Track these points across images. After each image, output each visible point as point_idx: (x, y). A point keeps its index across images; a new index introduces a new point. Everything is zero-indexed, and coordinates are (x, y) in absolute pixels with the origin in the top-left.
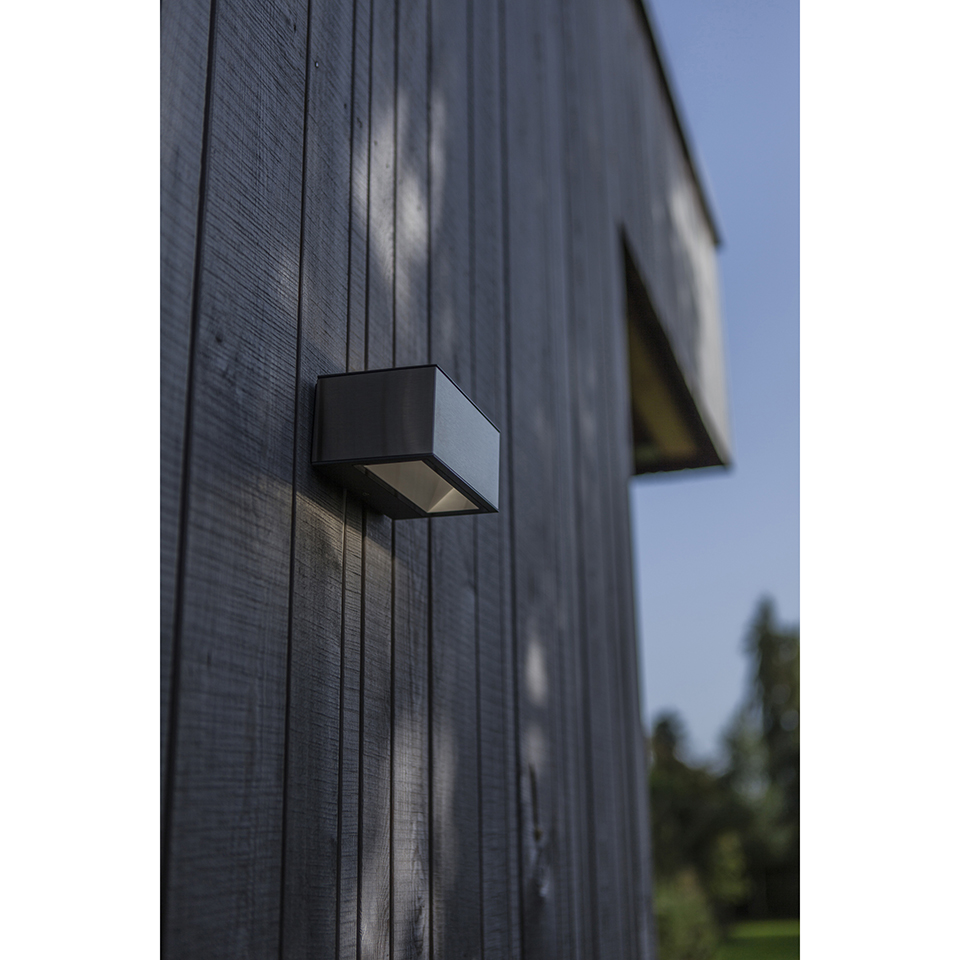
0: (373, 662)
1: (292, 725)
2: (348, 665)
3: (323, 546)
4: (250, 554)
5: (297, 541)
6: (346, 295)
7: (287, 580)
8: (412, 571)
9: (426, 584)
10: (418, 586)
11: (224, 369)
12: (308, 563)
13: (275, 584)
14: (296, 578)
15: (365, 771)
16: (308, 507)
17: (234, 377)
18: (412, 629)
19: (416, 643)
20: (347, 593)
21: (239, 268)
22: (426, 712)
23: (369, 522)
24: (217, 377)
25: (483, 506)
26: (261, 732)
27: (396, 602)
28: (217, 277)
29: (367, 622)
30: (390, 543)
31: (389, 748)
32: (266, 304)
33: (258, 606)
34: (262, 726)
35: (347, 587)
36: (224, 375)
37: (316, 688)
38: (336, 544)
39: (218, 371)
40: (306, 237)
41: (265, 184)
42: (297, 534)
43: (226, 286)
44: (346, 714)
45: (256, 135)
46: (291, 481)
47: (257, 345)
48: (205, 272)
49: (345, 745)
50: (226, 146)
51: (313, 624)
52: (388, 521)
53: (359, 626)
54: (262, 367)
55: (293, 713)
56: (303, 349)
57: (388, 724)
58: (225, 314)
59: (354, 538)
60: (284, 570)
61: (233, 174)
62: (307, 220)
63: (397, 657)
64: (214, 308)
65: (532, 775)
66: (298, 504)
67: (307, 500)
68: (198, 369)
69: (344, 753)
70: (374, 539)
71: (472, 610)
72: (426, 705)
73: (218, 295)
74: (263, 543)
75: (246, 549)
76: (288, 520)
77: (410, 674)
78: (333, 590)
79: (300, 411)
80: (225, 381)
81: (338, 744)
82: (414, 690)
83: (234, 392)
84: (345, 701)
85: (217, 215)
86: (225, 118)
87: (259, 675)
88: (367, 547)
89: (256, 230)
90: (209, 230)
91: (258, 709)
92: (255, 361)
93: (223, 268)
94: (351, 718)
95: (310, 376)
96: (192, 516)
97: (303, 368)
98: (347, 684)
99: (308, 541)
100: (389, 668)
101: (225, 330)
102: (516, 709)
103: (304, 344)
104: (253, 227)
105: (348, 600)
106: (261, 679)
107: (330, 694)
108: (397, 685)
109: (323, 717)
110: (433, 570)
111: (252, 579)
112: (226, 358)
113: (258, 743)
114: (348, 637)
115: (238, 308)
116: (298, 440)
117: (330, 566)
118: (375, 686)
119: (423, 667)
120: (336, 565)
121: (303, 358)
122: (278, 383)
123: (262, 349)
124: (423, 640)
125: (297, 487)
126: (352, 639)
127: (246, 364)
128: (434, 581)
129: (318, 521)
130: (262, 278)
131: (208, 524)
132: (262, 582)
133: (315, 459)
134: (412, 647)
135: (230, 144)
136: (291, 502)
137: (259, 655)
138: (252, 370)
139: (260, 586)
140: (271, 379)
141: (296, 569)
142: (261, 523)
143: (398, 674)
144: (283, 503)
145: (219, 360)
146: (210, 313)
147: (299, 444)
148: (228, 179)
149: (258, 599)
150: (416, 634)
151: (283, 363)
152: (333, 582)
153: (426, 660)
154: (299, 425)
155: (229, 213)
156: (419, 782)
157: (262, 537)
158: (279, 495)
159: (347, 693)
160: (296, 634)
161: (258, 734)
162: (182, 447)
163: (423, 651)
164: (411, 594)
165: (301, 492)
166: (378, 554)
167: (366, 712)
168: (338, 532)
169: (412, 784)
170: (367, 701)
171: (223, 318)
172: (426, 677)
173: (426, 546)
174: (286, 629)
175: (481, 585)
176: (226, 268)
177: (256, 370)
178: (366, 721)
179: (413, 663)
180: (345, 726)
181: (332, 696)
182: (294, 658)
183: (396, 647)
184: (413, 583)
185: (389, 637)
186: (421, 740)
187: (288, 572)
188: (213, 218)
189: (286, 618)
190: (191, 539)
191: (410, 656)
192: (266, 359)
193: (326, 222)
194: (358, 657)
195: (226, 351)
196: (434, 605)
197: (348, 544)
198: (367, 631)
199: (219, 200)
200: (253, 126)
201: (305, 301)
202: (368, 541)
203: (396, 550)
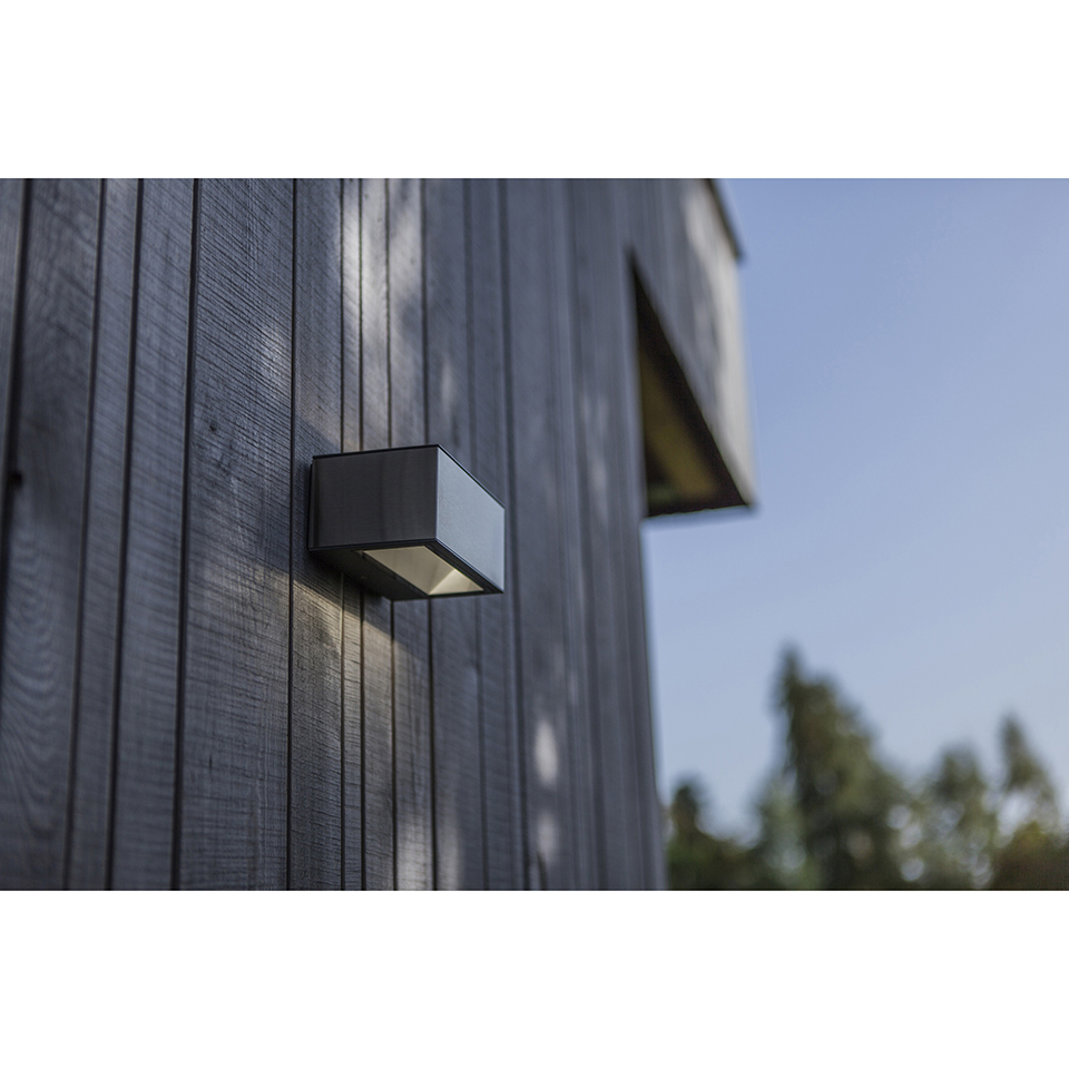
0: (374, 755)
1: (294, 827)
2: (348, 759)
3: (322, 635)
4: (248, 650)
5: (294, 632)
6: (339, 365)
7: (285, 675)
8: (413, 654)
9: (426, 667)
10: (419, 670)
11: (218, 459)
12: (306, 655)
13: (274, 680)
14: (294, 672)
15: (368, 870)
16: (307, 596)
17: (229, 466)
18: (413, 716)
19: (418, 731)
20: (346, 683)
21: (231, 350)
22: (429, 804)
23: (367, 606)
24: (212, 468)
25: (488, 587)
26: (263, 835)
27: (397, 689)
28: (210, 362)
29: (367, 713)
30: (389, 627)
31: (391, 844)
32: (259, 385)
33: (257, 704)
34: (263, 829)
35: (346, 677)
36: (219, 465)
37: (316, 787)
38: (334, 633)
39: (213, 462)
40: (298, 309)
41: (256, 257)
42: (295, 624)
43: (219, 371)
44: (348, 811)
45: (245, 206)
46: (288, 569)
47: (251, 429)
48: (198, 358)
49: (346, 844)
50: (216, 222)
51: (313, 719)
52: (386, 603)
53: (359, 717)
54: (257, 452)
55: (294, 813)
56: (297, 429)
57: (390, 819)
58: (219, 401)
59: (352, 622)
60: (282, 665)
61: (224, 251)
62: (298, 289)
63: (399, 747)
64: (207, 396)
65: (541, 865)
66: (295, 593)
67: (304, 588)
68: (194, 461)
69: (346, 852)
70: (372, 623)
71: (474, 691)
72: (429, 796)
73: (212, 382)
74: (261, 638)
75: (244, 645)
76: (286, 611)
77: (412, 764)
78: (332, 679)
79: (295, 493)
80: (219, 471)
81: (339, 843)
82: (416, 781)
83: (229, 482)
84: (346, 798)
85: (209, 297)
86: (214, 192)
87: (260, 776)
88: (366, 633)
89: (248, 308)
90: (201, 312)
91: (259, 811)
92: (250, 447)
93: (215, 352)
94: (353, 815)
95: (305, 456)
96: (191, 615)
97: (298, 449)
98: (348, 780)
99: (306, 631)
100: (390, 760)
101: (219, 417)
102: (524, 795)
103: (298, 423)
104: (244, 305)
105: (347, 690)
106: (261, 780)
107: (331, 791)
108: (399, 777)
109: (324, 816)
110: (435, 651)
111: (251, 676)
112: (220, 446)
113: (260, 847)
114: (348, 730)
115: (232, 393)
116: (294, 525)
117: (329, 656)
118: (376, 780)
119: (425, 756)
120: (335, 654)
121: (297, 438)
122: (273, 467)
123: (255, 433)
124: (424, 727)
125: (294, 575)
126: (352, 732)
127: (241, 451)
128: (435, 663)
129: (316, 609)
130: (255, 358)
131: (207, 622)
132: (260, 679)
133: (311, 546)
134: (414, 735)
135: (219, 220)
136: (288, 592)
137: (260, 756)
138: (247, 456)
139: (259, 683)
140: (267, 465)
141: (295, 662)
142: (259, 617)
143: (399, 766)
144: (281, 594)
145: (214, 450)
146: (204, 401)
147: (295, 530)
148: (218, 257)
149: (257, 697)
150: (418, 721)
151: (278, 446)
152: (332, 673)
153: (428, 747)
154: (294, 510)
155: (220, 293)
156: (423, 878)
157: (259, 632)
158: (276, 585)
159: (348, 790)
160: (296, 731)
161: (260, 839)
162: (179, 545)
163: (424, 738)
164: (412, 679)
165: (297, 580)
166: (378, 640)
167: (368, 807)
168: (339, 621)
169: (416, 881)
170: (369, 796)
171: (217, 405)
172: (428, 766)
173: (425, 625)
174: (286, 727)
175: (484, 663)
176: (219, 351)
177: (250, 456)
178: (368, 818)
179: (415, 752)
180: (347, 824)
181: (333, 794)
182: (294, 756)
183: (398, 737)
184: (414, 667)
185: (390, 727)
186: (424, 834)
187: (287, 666)
188: (205, 300)
189: (286, 714)
190: (190, 639)
191: (411, 745)
192: (260, 444)
193: (318, 288)
194: (358, 750)
195: (220, 440)
196: (436, 689)
197: (346, 630)
198: (367, 722)
199: (210, 281)
200: (242, 197)
201: (298, 376)
202: (367, 626)
203: (396, 634)
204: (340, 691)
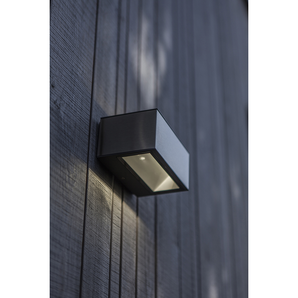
0: (127, 263)
1: (84, 279)
2: (113, 259)
3: (102, 198)
5: (88, 191)
7: (83, 207)
8: (147, 227)
10: (150, 235)
11: (55, 100)
12: (94, 203)
13: (77, 207)
14: (87, 208)
16: (95, 179)
17: (60, 105)
18: (147, 254)
19: (149, 261)
20: (114, 225)
21: (63, 58)
23: (125, 195)
27: (139, 238)
28: (53, 59)
29: (123, 243)
30: (136, 209)
32: (76, 79)
33: (68, 214)
34: (68, 273)
35: (114, 222)
36: (54, 102)
37: (97, 265)
38: (108, 199)
39: (52, 100)
42: (89, 187)
44: (112, 283)
46: (86, 162)
47: (71, 95)
51: (96, 233)
52: (134, 197)
53: (119, 243)
54: (73, 105)
55: (84, 272)
56: (94, 105)
58: (56, 76)
59: (118, 201)
60: (81, 202)
63: (139, 265)
66: (90, 174)
67: (94, 174)
70: (128, 204)
73: (53, 67)
74: (72, 186)
75: (63, 185)
76: (84, 179)
77: (146, 276)
78: (107, 220)
79: (91, 131)
80: (54, 105)
81: (107, 296)
82: (148, 284)
83: (59, 112)
84: (112, 277)
85: (54, 33)
87: (67, 248)
88: (124, 207)
89: (73, 46)
91: (66, 264)
92: (70, 102)
94: (115, 286)
95: (97, 118)
97: (93, 113)
98: (113, 269)
99: (94, 193)
100: (134, 269)
101: (55, 83)
103: (94, 102)
104: (71, 44)
105: (114, 228)
106: (68, 250)
107: (104, 270)
108: (139, 278)
109: (100, 280)
111: (66, 201)
112: (56, 95)
113: (66, 281)
114: (114, 246)
115: (63, 76)
116: (90, 144)
117: (105, 208)
118: (127, 275)
119: (152, 275)
120: (108, 210)
121: (94, 109)
122: (81, 115)
123: (73, 97)
124: (152, 261)
125: (90, 166)
126: (116, 248)
127: (66, 102)
129: (100, 185)
132: (70, 203)
133: (98, 155)
134: (147, 263)
136: (86, 171)
137: (68, 238)
138: (69, 105)
139: (69, 205)
140: (78, 112)
141: (88, 204)
142: (71, 176)
144: (82, 171)
145: (53, 95)
149: (68, 211)
150: (149, 257)
151: (84, 107)
152: (106, 217)
154: (91, 138)
155: (61, 35)
157: (71, 182)
158: (80, 166)
159: (113, 273)
160: (87, 235)
161: (66, 276)
164: (146, 237)
165: (91, 169)
166: (129, 213)
167: (122, 286)
168: (111, 195)
170: (123, 281)
171: (55, 78)
174: (82, 230)
178: (122, 290)
179: (147, 270)
180: (112, 289)
181: (105, 271)
182: (86, 246)
184: (147, 232)
185: (135, 254)
187: (84, 204)
189: (82, 225)
191: (145, 266)
192: (75, 103)
194: (119, 258)
195: (56, 92)
197: (114, 201)
198: (124, 247)
201: (95, 84)
202: (124, 204)
203: (139, 214)
204: (110, 227)
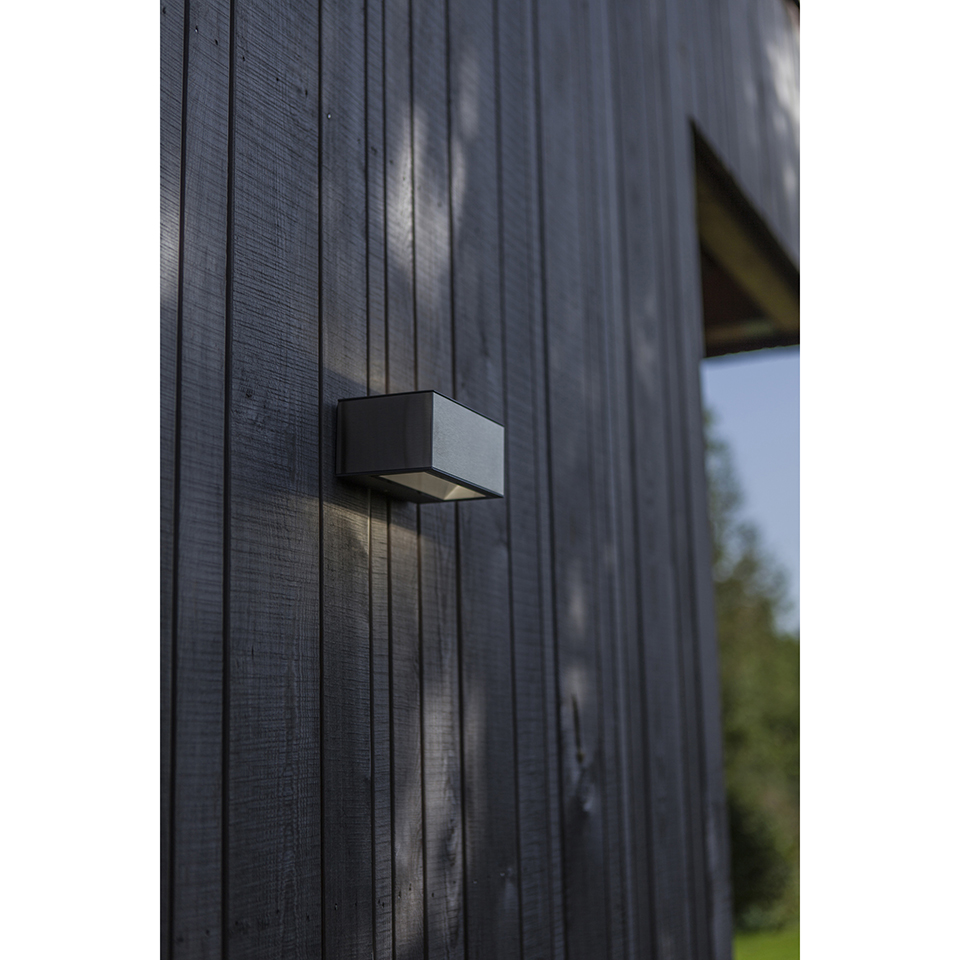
0: (401, 630)
1: (326, 693)
2: (376, 635)
3: (350, 540)
4: (283, 563)
5: (325, 543)
6: (365, 317)
7: (316, 578)
8: (439, 543)
9: (453, 552)
10: (445, 556)
11: (254, 418)
12: (336, 559)
13: (306, 583)
14: (325, 573)
15: (396, 721)
16: (335, 512)
17: (264, 423)
18: (440, 594)
19: (444, 606)
20: (374, 576)
21: (263, 329)
22: (456, 663)
23: (394, 510)
24: (249, 427)
26: (299, 702)
27: (423, 574)
28: (245, 344)
29: (394, 597)
30: (415, 524)
31: (418, 699)
32: (289, 352)
33: (292, 603)
34: (299, 697)
35: (374, 570)
36: (254, 423)
37: (347, 660)
38: (363, 537)
39: (249, 421)
40: (325, 279)
41: (284, 247)
42: (325, 536)
43: (253, 348)
44: (376, 677)
45: (274, 207)
46: (318, 494)
47: (282, 389)
48: (234, 343)
49: (375, 702)
50: (247, 229)
51: (343, 608)
52: (413, 507)
53: (386, 601)
54: (288, 405)
55: (326, 683)
56: (325, 379)
57: (417, 680)
58: (253, 372)
59: (380, 527)
60: (314, 570)
61: (255, 250)
62: (325, 262)
63: (425, 621)
64: (243, 371)
65: (575, 704)
66: (325, 512)
67: (333, 506)
68: (233, 424)
69: (375, 708)
70: (398, 524)
71: (505, 565)
72: (456, 658)
73: (247, 359)
74: (295, 551)
75: (280, 559)
76: (316, 528)
77: (439, 634)
78: (360, 575)
79: (323, 433)
80: (255, 428)
81: (368, 702)
82: (443, 646)
83: (264, 435)
84: (375, 666)
85: (242, 291)
86: (245, 204)
87: (296, 657)
88: (393, 533)
89: (278, 290)
90: (236, 306)
91: (295, 684)
92: (281, 403)
93: (249, 334)
94: (381, 681)
95: (331, 398)
96: (233, 544)
97: (326, 395)
98: (376, 651)
99: (336, 540)
100: (417, 632)
101: (253, 385)
102: (556, 646)
103: (325, 373)
104: (274, 289)
105: (374, 582)
106: (297, 660)
107: (360, 663)
108: (425, 645)
109: (353, 683)
110: (461, 537)
111: (286, 583)
112: (255, 408)
113: (297, 711)
114: (376, 613)
115: (265, 363)
116: (323, 458)
117: (358, 556)
118: (403, 650)
119: (452, 626)
120: (363, 554)
121: (325, 386)
122: (303, 415)
123: (286, 391)
124: (451, 601)
125: (324, 498)
126: (379, 615)
127: (274, 408)
128: (462, 548)
129: (345, 521)
130: (285, 330)
131: (246, 547)
132: (295, 583)
133: (339, 472)
134: (441, 610)
135: (251, 226)
136: (318, 512)
137: (295, 642)
138: (279, 411)
139: (293, 586)
140: (297, 414)
141: (325, 566)
142: (292, 535)
143: (426, 636)
144: (311, 515)
145: (250, 412)
146: (240, 376)
147: (324, 460)
148: (251, 256)
149: (291, 597)
150: (444, 598)
151: (306, 397)
152: (360, 569)
153: (455, 618)
154: (323, 445)
155: (253, 286)
156: (449, 723)
157: (293, 547)
158: (307, 509)
159: (376, 660)
160: (327, 619)
161: (296, 704)
162: (222, 492)
163: (451, 612)
164: (438, 564)
165: (327, 501)
166: (404, 536)
167: (395, 672)
168: (366, 528)
169: (443, 726)
170: (396, 663)
171: (252, 376)
172: (455, 633)
173: (453, 518)
174: (318, 617)
175: (514, 540)
176: (252, 333)
177: (282, 410)
178: (395, 680)
179: (441, 624)
180: (375, 687)
181: (362, 665)
182: (325, 639)
183: (424, 613)
184: (440, 553)
185: (417, 606)
186: (451, 688)
187: (318, 570)
188: (239, 295)
189: (317, 608)
190: (233, 562)
191: (438, 618)
192: (291, 398)
193: (343, 256)
194: (386, 628)
195: (255, 403)
196: (463, 570)
197: (373, 534)
198: (394, 604)
199: (243, 278)
200: (271, 200)
201: (325, 335)
202: (393, 527)
203: (422, 529)
204: (368, 583)
